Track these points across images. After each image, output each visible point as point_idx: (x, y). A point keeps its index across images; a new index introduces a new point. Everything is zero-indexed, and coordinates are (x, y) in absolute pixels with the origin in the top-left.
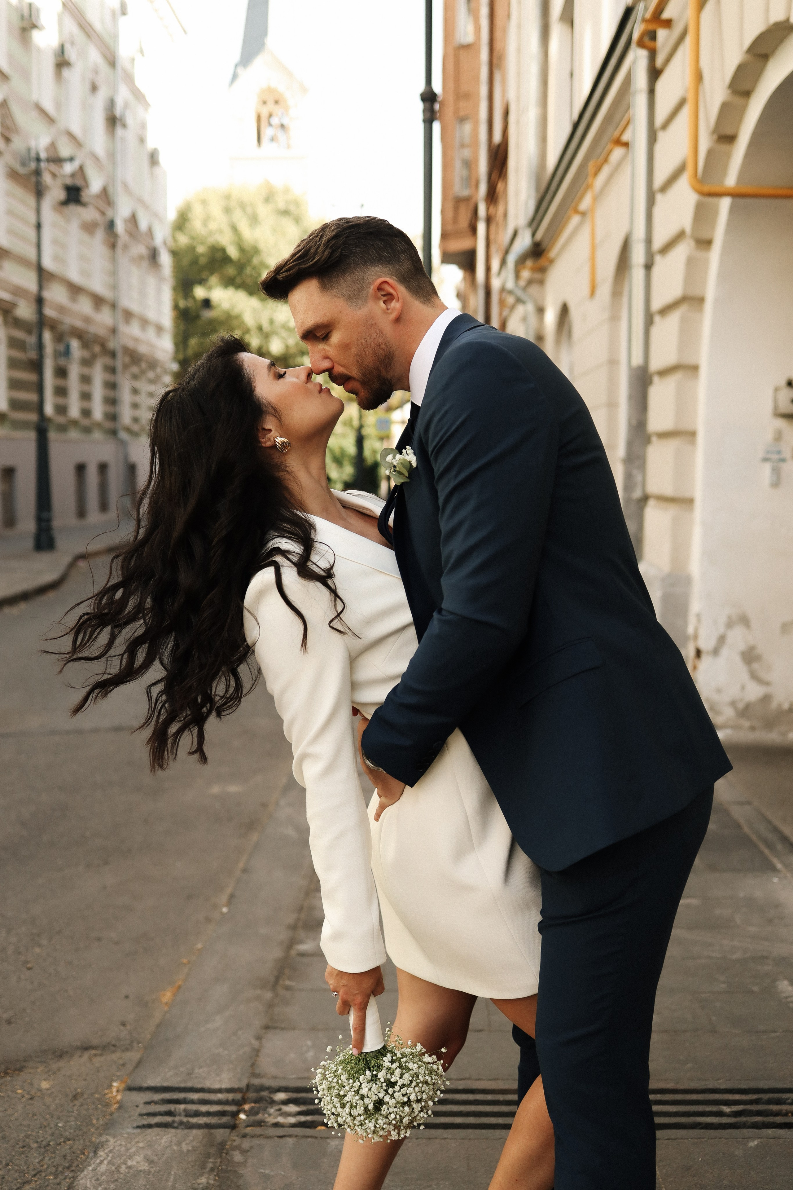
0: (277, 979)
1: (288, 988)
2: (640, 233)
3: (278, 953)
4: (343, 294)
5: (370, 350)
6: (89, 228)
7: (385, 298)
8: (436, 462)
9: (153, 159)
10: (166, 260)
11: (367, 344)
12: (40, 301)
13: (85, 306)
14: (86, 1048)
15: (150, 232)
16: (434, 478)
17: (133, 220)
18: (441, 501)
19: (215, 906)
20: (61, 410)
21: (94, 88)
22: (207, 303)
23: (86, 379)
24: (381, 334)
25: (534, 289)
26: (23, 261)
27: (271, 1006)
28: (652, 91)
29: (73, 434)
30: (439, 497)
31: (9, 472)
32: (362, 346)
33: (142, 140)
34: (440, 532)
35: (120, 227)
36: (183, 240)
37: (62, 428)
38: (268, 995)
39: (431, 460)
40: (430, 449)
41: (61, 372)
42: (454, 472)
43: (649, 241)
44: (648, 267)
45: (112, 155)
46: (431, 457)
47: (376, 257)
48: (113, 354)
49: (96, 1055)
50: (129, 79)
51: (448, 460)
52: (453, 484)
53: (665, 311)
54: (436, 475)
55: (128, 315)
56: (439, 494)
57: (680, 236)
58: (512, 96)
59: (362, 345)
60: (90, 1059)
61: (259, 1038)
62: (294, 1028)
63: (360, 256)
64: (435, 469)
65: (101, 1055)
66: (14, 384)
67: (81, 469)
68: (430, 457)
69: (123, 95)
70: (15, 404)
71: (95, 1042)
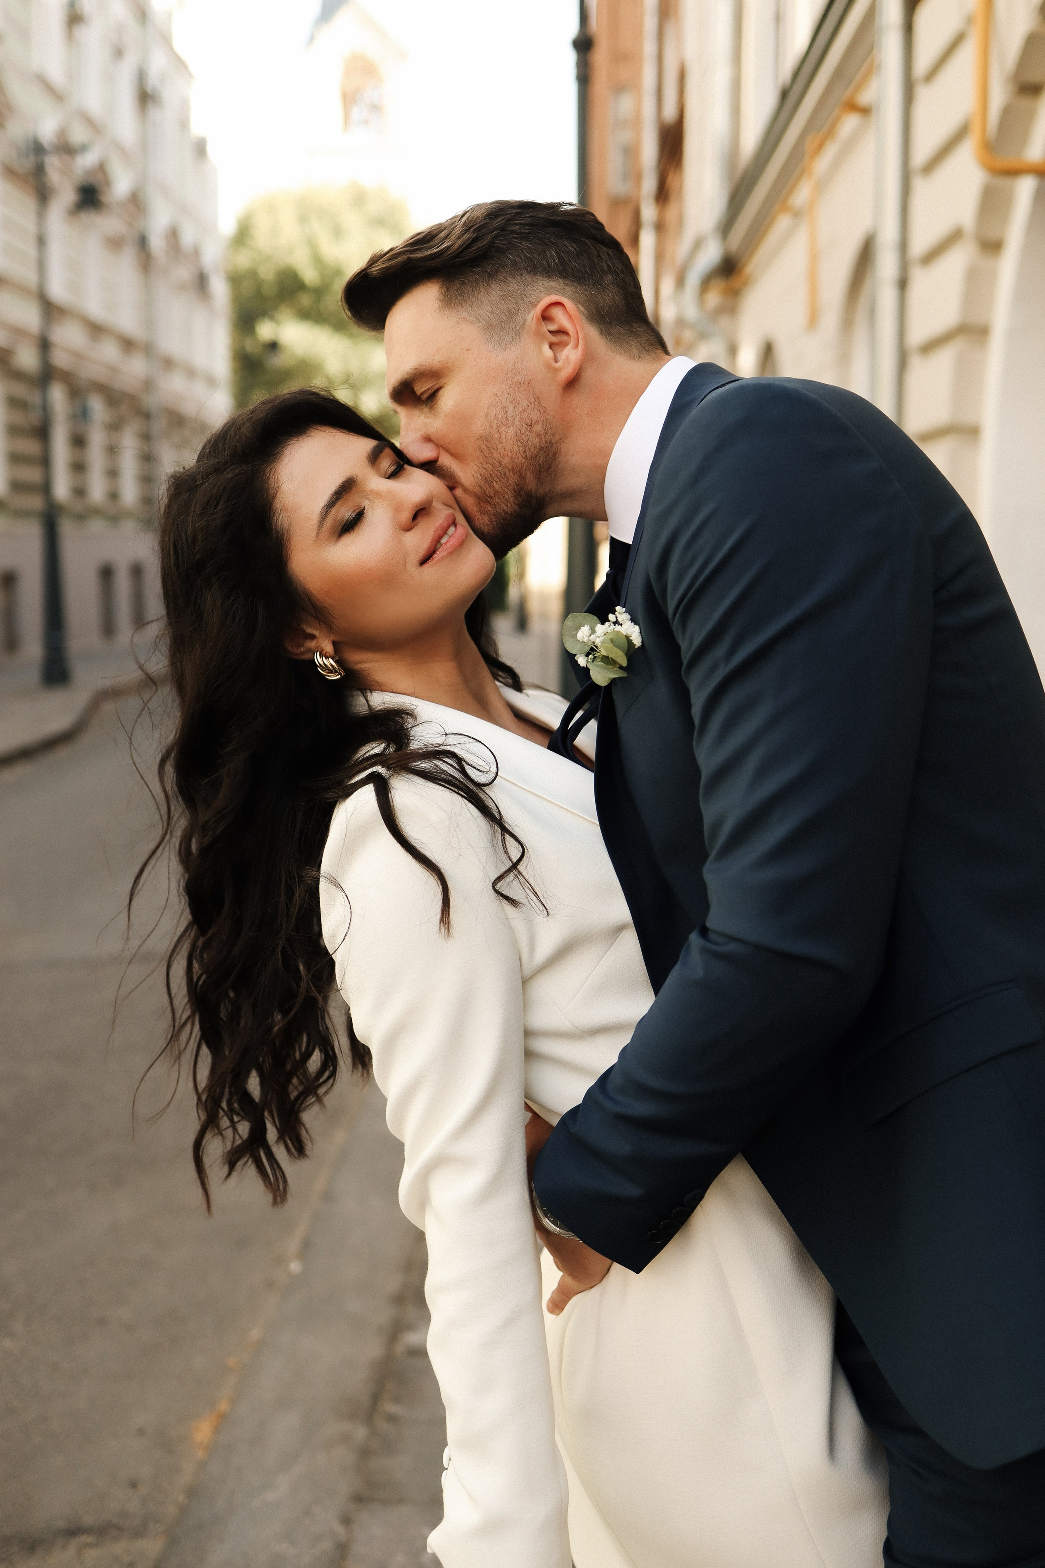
0: (376, 1398)
1: (392, 1419)
2: (889, 235)
3: (374, 1349)
4: (480, 318)
5: (511, 431)
6: (115, 244)
7: (554, 339)
8: (684, 632)
9: (200, 149)
10: (220, 289)
11: (507, 419)
12: (44, 345)
13: (109, 351)
14: (73, 1531)
15: (196, 252)
16: (682, 664)
17: (173, 235)
18: (696, 711)
19: (281, 1261)
20: (80, 492)
21: (118, 53)
22: (273, 346)
23: (112, 450)
24: (537, 403)
25: (724, 321)
26: (20, 289)
27: (365, 1453)
28: (908, 28)
29: (96, 526)
30: (693, 701)
31: (9, 580)
32: (496, 421)
33: (184, 124)
34: (697, 772)
35: (157, 243)
36: (243, 260)
37: (81, 517)
38: (360, 1433)
39: (674, 629)
40: (671, 605)
41: (79, 441)
42: (720, 651)
43: (903, 245)
44: (903, 284)
45: (144, 144)
46: (673, 623)
47: (557, 265)
48: (147, 416)
49: (88, 1545)
50: (166, 39)
51: (710, 626)
52: (722, 673)
53: (929, 347)
54: (686, 657)
55: (168, 363)
56: (693, 696)
57: (954, 237)
58: (691, 52)
59: (496, 417)
60: (79, 1552)
61: (347, 1521)
62: (401, 1501)
63: (526, 255)
64: (684, 646)
65: (95, 1545)
66: (15, 459)
67: (107, 573)
68: (671, 622)
69: (158, 63)
70: (17, 486)
71: (88, 1520)
